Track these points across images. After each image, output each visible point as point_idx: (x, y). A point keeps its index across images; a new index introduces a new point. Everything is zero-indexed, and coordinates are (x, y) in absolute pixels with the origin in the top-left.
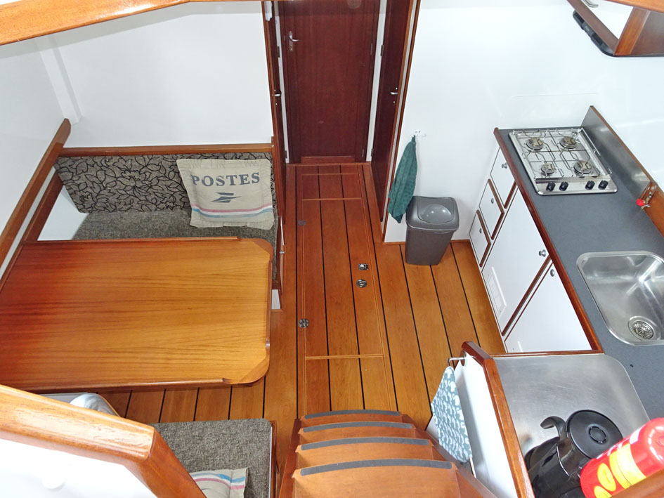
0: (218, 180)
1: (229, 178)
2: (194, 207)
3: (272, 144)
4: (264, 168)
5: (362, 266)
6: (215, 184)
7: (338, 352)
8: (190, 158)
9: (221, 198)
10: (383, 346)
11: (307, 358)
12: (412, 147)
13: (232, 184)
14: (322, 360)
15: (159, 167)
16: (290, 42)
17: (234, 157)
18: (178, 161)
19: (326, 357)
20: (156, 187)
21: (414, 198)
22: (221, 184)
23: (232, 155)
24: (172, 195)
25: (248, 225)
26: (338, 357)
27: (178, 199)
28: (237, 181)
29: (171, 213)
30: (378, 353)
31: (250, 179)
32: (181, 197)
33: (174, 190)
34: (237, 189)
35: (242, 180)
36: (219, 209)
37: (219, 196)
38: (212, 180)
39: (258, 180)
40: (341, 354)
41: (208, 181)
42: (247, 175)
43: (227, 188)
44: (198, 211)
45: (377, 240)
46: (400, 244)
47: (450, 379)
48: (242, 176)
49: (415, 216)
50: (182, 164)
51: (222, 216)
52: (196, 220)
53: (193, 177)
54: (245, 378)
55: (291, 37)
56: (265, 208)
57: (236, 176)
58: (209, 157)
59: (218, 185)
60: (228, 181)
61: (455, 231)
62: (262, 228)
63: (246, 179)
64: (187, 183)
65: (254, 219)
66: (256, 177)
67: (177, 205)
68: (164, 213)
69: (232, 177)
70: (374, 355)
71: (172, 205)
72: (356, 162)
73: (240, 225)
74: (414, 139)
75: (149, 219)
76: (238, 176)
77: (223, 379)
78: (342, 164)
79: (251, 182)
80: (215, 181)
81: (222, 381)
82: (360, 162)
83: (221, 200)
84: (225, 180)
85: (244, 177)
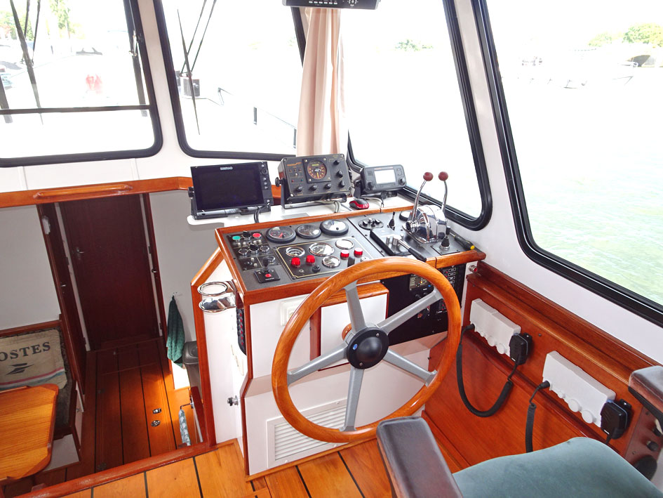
0: (12, 354)
1: (22, 350)
3: (60, 320)
4: (54, 337)
5: (156, 411)
6: (9, 358)
9: (15, 370)
12: (173, 304)
13: (25, 354)
16: (78, 255)
21: (186, 343)
22: (15, 357)
28: (30, 352)
31: (41, 348)
34: (31, 358)
35: (34, 350)
36: (14, 380)
37: (14, 368)
38: (6, 355)
39: (49, 348)
41: (2, 357)
42: (39, 345)
43: (21, 359)
48: (33, 347)
49: (188, 355)
54: (28, 473)
55: (78, 250)
56: (58, 372)
57: (28, 348)
59: (11, 358)
60: (21, 354)
63: (38, 349)
66: (47, 346)
69: (24, 349)
74: (173, 298)
77: (7, 476)
79: (42, 351)
80: (9, 355)
81: (6, 478)
84: (18, 353)
85: (36, 347)
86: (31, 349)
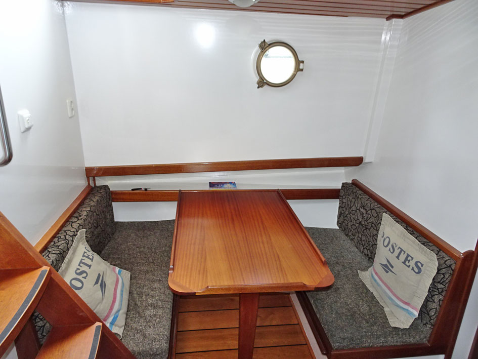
0: (392, 246)
1: (400, 250)
3: (463, 254)
4: (431, 265)
6: (388, 248)
9: (386, 266)
13: (398, 257)
15: (376, 215)
18: (384, 214)
20: (368, 231)
22: (392, 251)
24: (373, 246)
28: (402, 257)
31: (412, 264)
34: (398, 265)
35: (406, 259)
36: (379, 274)
37: (386, 262)
38: (389, 242)
39: (419, 273)
41: (386, 242)
42: (412, 258)
43: (393, 258)
48: (408, 255)
51: (377, 283)
53: (383, 233)
56: (410, 309)
57: (404, 252)
59: (390, 250)
60: (397, 252)
63: (409, 261)
66: (418, 267)
67: (372, 257)
68: (363, 258)
69: (402, 250)
71: (370, 254)
73: (381, 304)
76: (406, 253)
79: (411, 267)
80: (390, 246)
83: (384, 267)
84: (396, 249)
85: (409, 258)
86: (406, 255)
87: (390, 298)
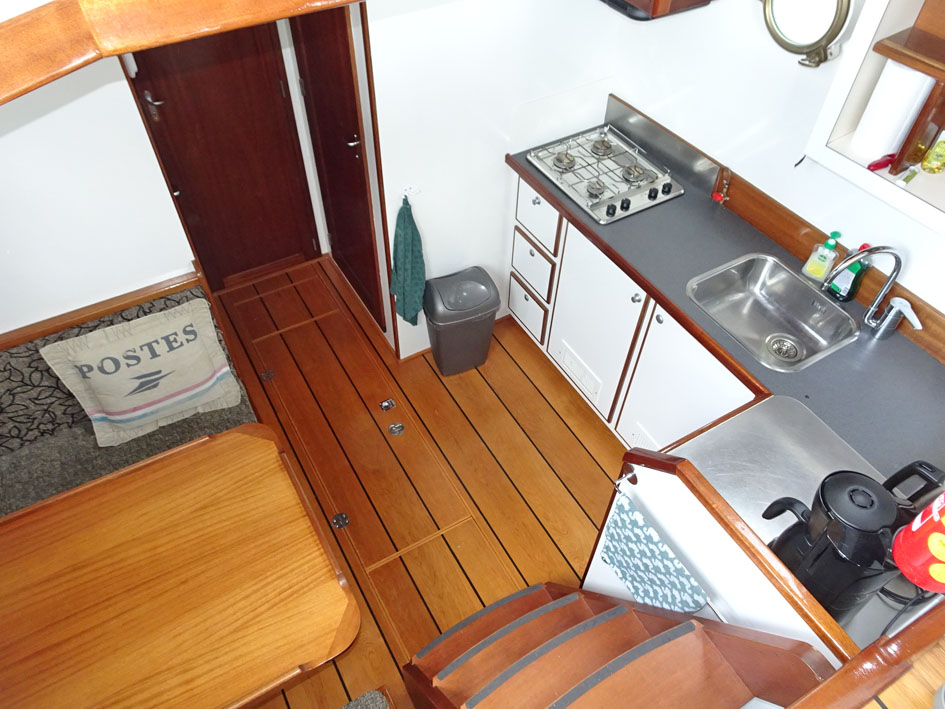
0: (128, 358)
1: (146, 348)
2: (94, 416)
3: (197, 272)
4: (199, 313)
5: (385, 404)
6: (123, 366)
7: (409, 539)
8: (61, 338)
9: (141, 385)
10: (467, 503)
11: (369, 570)
13: (154, 355)
14: (392, 562)
15: (7, 374)
17: (141, 313)
18: (43, 351)
19: (396, 555)
20: (13, 409)
21: (428, 283)
22: (135, 362)
23: (134, 311)
24: (46, 411)
25: (201, 411)
26: (413, 546)
27: (58, 413)
28: (161, 348)
29: (52, 440)
30: (464, 516)
31: (182, 337)
32: (63, 408)
33: (48, 401)
34: (166, 360)
35: (169, 343)
36: (142, 403)
37: (137, 383)
38: (116, 363)
39: (196, 336)
40: (414, 541)
41: (109, 366)
42: (176, 334)
43: (147, 365)
44: (103, 419)
45: (389, 361)
46: (422, 355)
47: (630, 510)
48: (166, 339)
49: (440, 308)
50: (51, 353)
51: (152, 413)
52: (105, 436)
53: (80, 369)
55: (149, 99)
56: (218, 375)
57: (157, 342)
58: (95, 328)
59: (128, 365)
60: (145, 354)
61: (498, 310)
62: (225, 406)
63: (175, 340)
64: (71, 382)
65: (205, 399)
66: (191, 332)
67: (59, 424)
68: (39, 445)
69: (149, 345)
70: (459, 523)
71: (50, 426)
72: (307, 260)
73: (187, 416)
75: (16, 466)
76: (160, 340)
77: (301, 667)
78: (289, 270)
79: (185, 342)
80: (123, 362)
81: (298, 671)
82: (314, 258)
83: (141, 388)
84: (139, 353)
85: (171, 338)
86: (162, 341)
87: (190, 398)
